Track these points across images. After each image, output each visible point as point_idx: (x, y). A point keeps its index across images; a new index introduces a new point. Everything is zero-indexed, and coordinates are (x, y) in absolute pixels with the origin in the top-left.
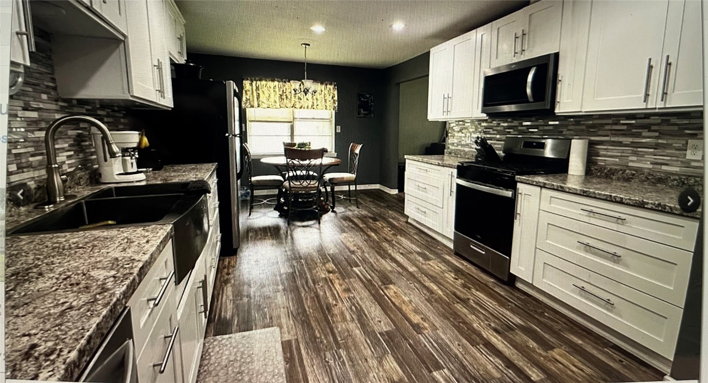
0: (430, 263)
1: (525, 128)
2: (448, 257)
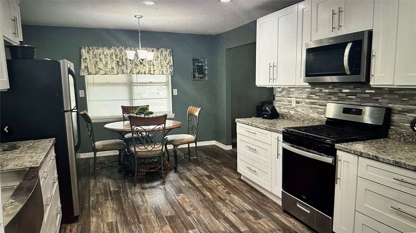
0: (260, 221)
1: (344, 95)
2: (277, 215)
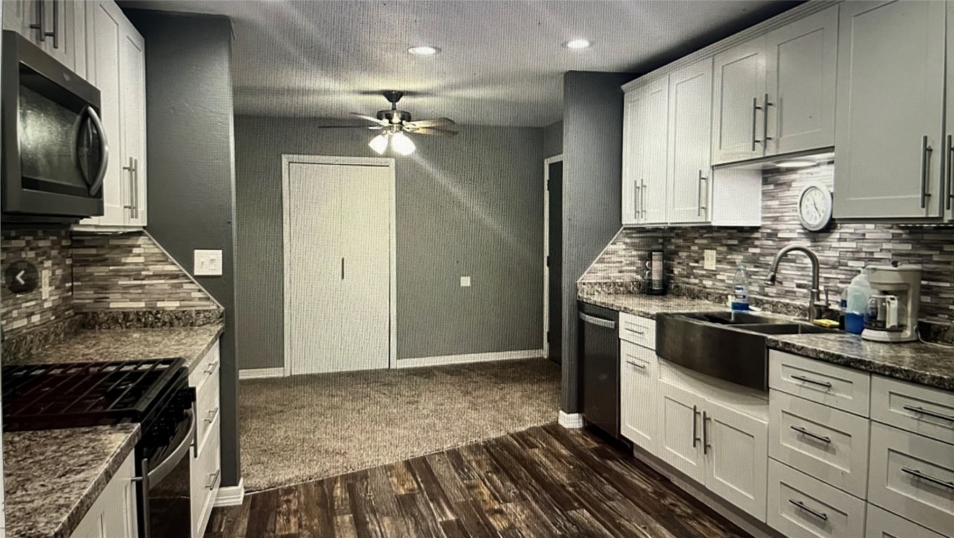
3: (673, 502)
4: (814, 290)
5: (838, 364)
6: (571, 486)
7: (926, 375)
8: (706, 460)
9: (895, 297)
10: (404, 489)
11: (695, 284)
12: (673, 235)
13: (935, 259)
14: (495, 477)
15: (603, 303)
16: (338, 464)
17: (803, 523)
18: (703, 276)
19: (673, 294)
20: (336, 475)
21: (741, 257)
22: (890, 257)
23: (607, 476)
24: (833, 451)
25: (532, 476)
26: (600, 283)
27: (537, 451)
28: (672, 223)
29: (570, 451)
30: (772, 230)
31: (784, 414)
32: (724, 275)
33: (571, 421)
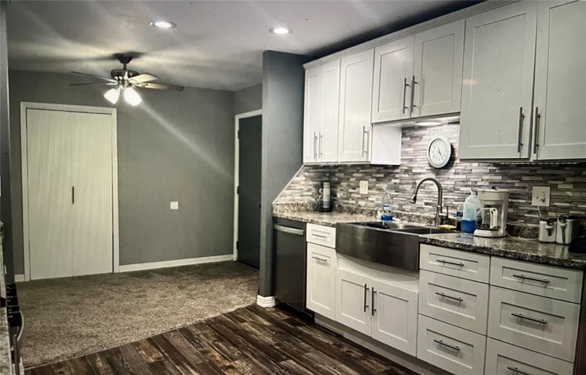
3: (348, 350)
4: (439, 206)
5: (469, 251)
6: (278, 346)
7: (527, 255)
8: (373, 320)
9: (496, 209)
10: (153, 358)
11: (352, 204)
12: (337, 170)
13: (517, 185)
14: (220, 344)
15: (294, 218)
16: (93, 344)
17: (444, 355)
18: (358, 198)
19: (337, 211)
20: (95, 352)
21: (386, 186)
22: (488, 184)
23: (300, 337)
24: (464, 307)
25: (248, 341)
26: (288, 204)
27: (246, 324)
28: (341, 162)
29: (270, 322)
30: (408, 167)
31: (430, 285)
32: (374, 198)
33: (266, 302)
